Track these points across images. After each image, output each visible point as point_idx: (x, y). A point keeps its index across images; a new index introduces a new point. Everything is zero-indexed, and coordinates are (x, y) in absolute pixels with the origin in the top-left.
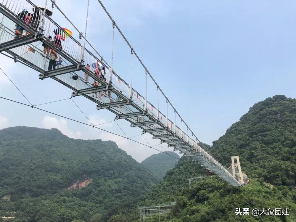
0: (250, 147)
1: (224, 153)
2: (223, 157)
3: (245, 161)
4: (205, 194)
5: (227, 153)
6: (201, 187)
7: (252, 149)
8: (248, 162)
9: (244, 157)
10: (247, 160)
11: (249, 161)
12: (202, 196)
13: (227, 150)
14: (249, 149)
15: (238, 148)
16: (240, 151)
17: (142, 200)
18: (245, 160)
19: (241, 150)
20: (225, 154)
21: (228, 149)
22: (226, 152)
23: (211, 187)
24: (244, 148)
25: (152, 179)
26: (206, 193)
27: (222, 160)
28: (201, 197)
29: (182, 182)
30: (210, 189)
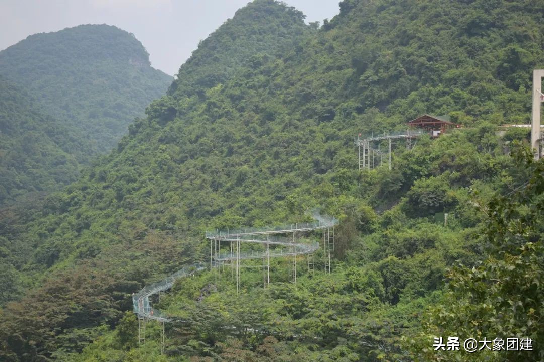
0: (507, 33)
1: (409, 50)
2: (403, 61)
3: (490, 81)
4: (444, 191)
5: (420, 47)
6: (420, 168)
7: (511, 41)
8: (502, 85)
9: (486, 68)
10: (495, 78)
11: (503, 79)
12: (431, 196)
13: (420, 39)
14: (500, 40)
15: (461, 35)
16: (470, 45)
17: (54, 209)
18: (490, 77)
19: (474, 40)
20: (412, 54)
21: (420, 35)
22: (415, 45)
23: (459, 168)
24: (482, 36)
25: (50, 133)
26: (445, 187)
27: (400, 72)
28: (430, 201)
29: (240, 147)
30: (455, 174)
